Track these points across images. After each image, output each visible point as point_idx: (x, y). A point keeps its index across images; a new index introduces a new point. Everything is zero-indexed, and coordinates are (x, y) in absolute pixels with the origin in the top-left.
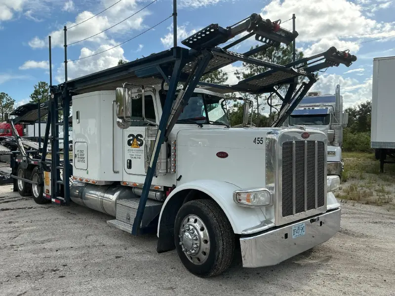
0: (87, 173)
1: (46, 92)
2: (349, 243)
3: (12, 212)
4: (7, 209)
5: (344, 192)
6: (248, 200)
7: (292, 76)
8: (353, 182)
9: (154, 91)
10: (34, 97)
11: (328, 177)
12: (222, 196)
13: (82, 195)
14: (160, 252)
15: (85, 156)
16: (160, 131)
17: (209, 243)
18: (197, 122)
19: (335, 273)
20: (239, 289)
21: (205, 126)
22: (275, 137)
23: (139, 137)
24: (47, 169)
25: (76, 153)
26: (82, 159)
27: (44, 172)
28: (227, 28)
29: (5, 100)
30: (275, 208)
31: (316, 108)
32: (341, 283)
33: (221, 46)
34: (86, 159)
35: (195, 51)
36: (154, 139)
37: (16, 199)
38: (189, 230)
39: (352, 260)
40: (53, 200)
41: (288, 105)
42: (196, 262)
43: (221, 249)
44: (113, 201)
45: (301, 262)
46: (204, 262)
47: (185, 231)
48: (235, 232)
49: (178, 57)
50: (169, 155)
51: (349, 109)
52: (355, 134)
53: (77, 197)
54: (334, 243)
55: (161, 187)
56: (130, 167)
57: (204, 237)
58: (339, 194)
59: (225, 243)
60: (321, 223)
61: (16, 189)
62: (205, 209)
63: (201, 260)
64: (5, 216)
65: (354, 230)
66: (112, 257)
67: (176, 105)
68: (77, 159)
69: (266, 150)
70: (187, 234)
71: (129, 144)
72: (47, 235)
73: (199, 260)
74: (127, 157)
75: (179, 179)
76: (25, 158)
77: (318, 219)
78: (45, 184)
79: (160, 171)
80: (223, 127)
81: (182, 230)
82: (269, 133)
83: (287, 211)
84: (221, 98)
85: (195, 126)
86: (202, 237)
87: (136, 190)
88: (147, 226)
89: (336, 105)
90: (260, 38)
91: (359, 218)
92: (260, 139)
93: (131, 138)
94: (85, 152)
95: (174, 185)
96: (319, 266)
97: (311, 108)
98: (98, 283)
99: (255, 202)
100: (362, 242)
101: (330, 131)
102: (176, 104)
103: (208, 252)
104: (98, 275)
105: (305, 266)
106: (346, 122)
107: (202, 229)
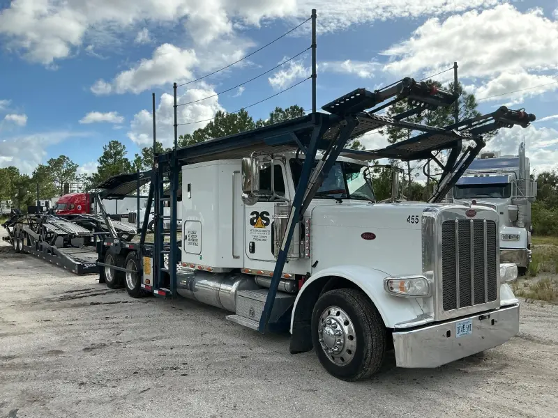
0: (201, 258)
1: (118, 155)
2: (532, 350)
3: (105, 307)
4: (98, 304)
5: (531, 289)
6: (402, 289)
7: (455, 139)
8: (545, 277)
9: (284, 159)
10: (103, 161)
11: (501, 265)
12: (371, 284)
13: (191, 286)
14: (293, 352)
15: (198, 237)
16: (294, 208)
17: (355, 340)
18: (335, 195)
19: (510, 382)
20: (392, 394)
21: (344, 201)
22: (433, 215)
23: (265, 215)
24: (148, 254)
25: (187, 234)
26: (194, 241)
27: (144, 258)
28: (375, 91)
29: (65, 164)
30: (434, 299)
31: (491, 175)
32: (517, 392)
33: (367, 111)
34: (199, 242)
35: (335, 116)
36: (285, 217)
37: (105, 292)
38: (330, 324)
39: (534, 369)
40: (156, 292)
41: (450, 174)
42: (339, 363)
43: (370, 346)
44: (233, 293)
45: (469, 369)
46: (348, 363)
47: (325, 326)
48: (387, 325)
49: (317, 123)
50: (302, 237)
51: (544, 174)
52: (552, 211)
53: (184, 288)
54: (512, 349)
55: (293, 275)
56: (253, 250)
57: (349, 332)
58: (523, 292)
59: (374, 340)
60: (493, 322)
61: (103, 280)
62: (350, 300)
63: (346, 361)
64: (99, 311)
65: (541, 335)
66: (237, 357)
67: (314, 178)
68: (187, 241)
69: (422, 229)
70: (327, 329)
71: (252, 223)
72: (154, 332)
73: (342, 359)
74: (250, 239)
75: (314, 266)
76: (116, 241)
77: (489, 316)
78: (144, 273)
79: (293, 255)
80: (366, 203)
81: (322, 324)
82: (426, 210)
83: (449, 304)
84: (362, 166)
85: (333, 201)
86: (347, 332)
87: (259, 280)
88: (276, 321)
89: (521, 171)
90: (414, 102)
91: (548, 321)
92: (415, 218)
93: (255, 216)
94: (198, 234)
95: (308, 273)
96: (491, 374)
97: (485, 175)
98: (227, 382)
99: (410, 291)
100: (549, 349)
101: (512, 208)
102: (314, 176)
103: (354, 349)
104: (225, 375)
105: (474, 373)
106: (535, 193)
107: (346, 323)
